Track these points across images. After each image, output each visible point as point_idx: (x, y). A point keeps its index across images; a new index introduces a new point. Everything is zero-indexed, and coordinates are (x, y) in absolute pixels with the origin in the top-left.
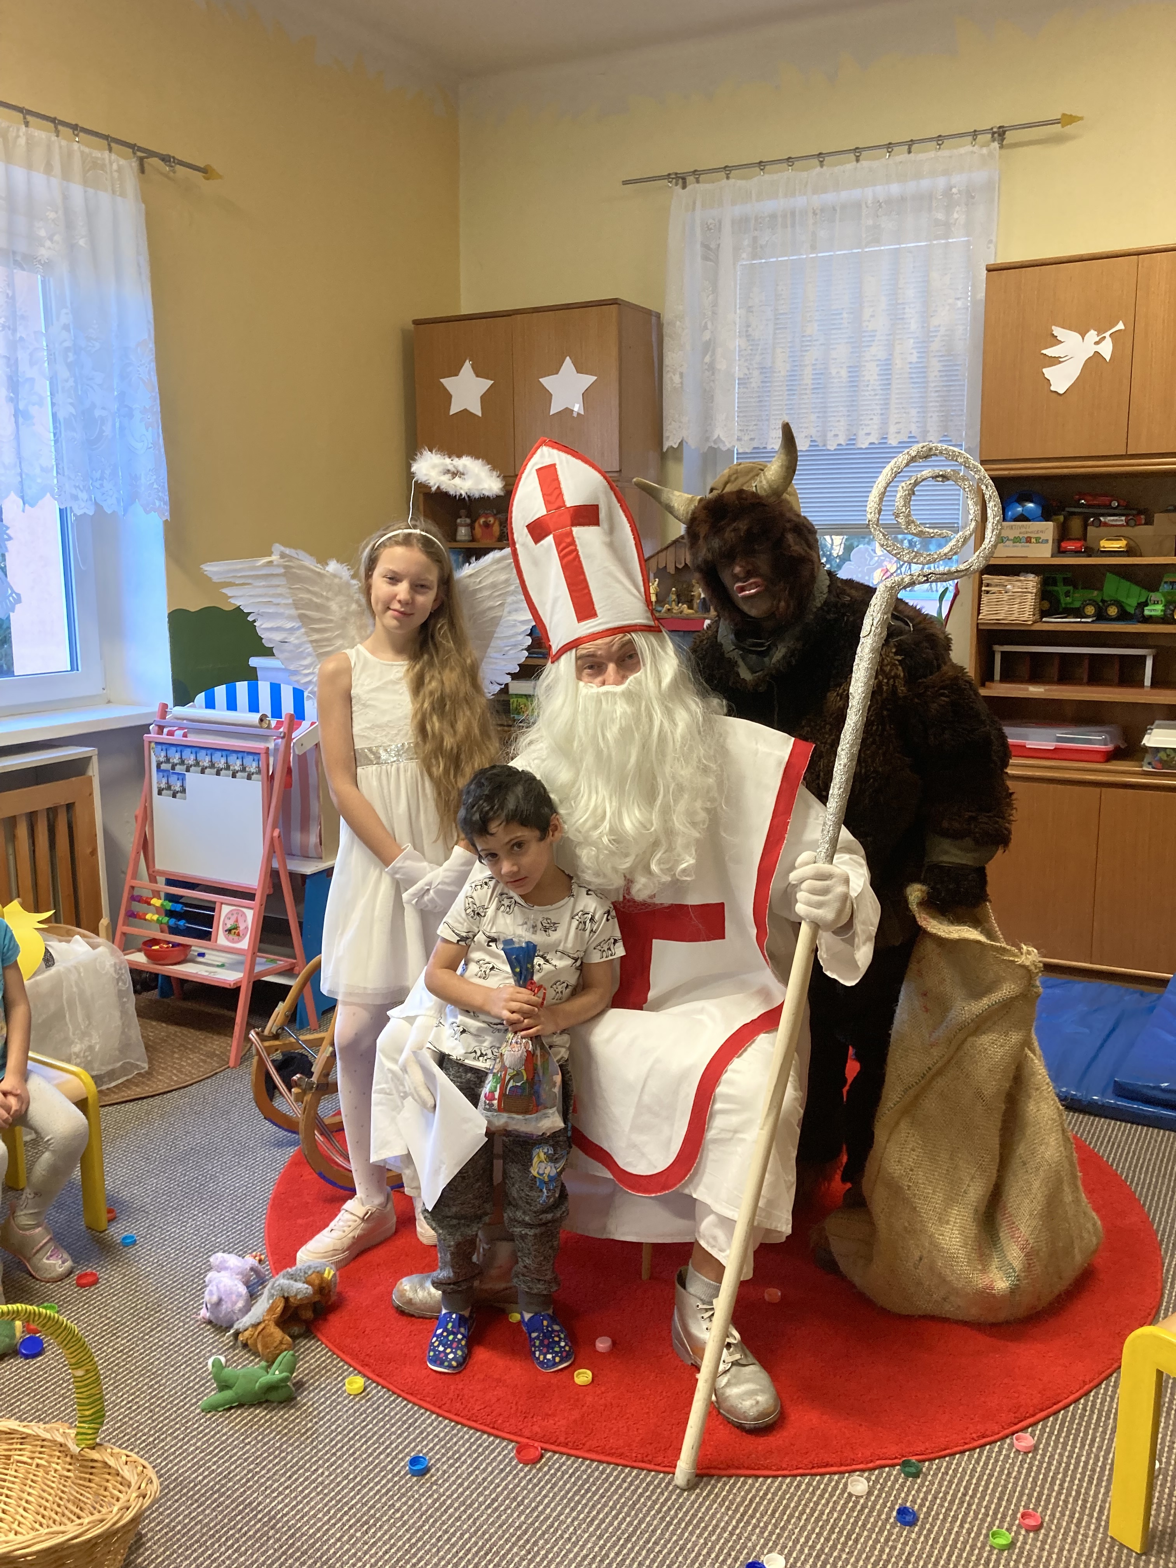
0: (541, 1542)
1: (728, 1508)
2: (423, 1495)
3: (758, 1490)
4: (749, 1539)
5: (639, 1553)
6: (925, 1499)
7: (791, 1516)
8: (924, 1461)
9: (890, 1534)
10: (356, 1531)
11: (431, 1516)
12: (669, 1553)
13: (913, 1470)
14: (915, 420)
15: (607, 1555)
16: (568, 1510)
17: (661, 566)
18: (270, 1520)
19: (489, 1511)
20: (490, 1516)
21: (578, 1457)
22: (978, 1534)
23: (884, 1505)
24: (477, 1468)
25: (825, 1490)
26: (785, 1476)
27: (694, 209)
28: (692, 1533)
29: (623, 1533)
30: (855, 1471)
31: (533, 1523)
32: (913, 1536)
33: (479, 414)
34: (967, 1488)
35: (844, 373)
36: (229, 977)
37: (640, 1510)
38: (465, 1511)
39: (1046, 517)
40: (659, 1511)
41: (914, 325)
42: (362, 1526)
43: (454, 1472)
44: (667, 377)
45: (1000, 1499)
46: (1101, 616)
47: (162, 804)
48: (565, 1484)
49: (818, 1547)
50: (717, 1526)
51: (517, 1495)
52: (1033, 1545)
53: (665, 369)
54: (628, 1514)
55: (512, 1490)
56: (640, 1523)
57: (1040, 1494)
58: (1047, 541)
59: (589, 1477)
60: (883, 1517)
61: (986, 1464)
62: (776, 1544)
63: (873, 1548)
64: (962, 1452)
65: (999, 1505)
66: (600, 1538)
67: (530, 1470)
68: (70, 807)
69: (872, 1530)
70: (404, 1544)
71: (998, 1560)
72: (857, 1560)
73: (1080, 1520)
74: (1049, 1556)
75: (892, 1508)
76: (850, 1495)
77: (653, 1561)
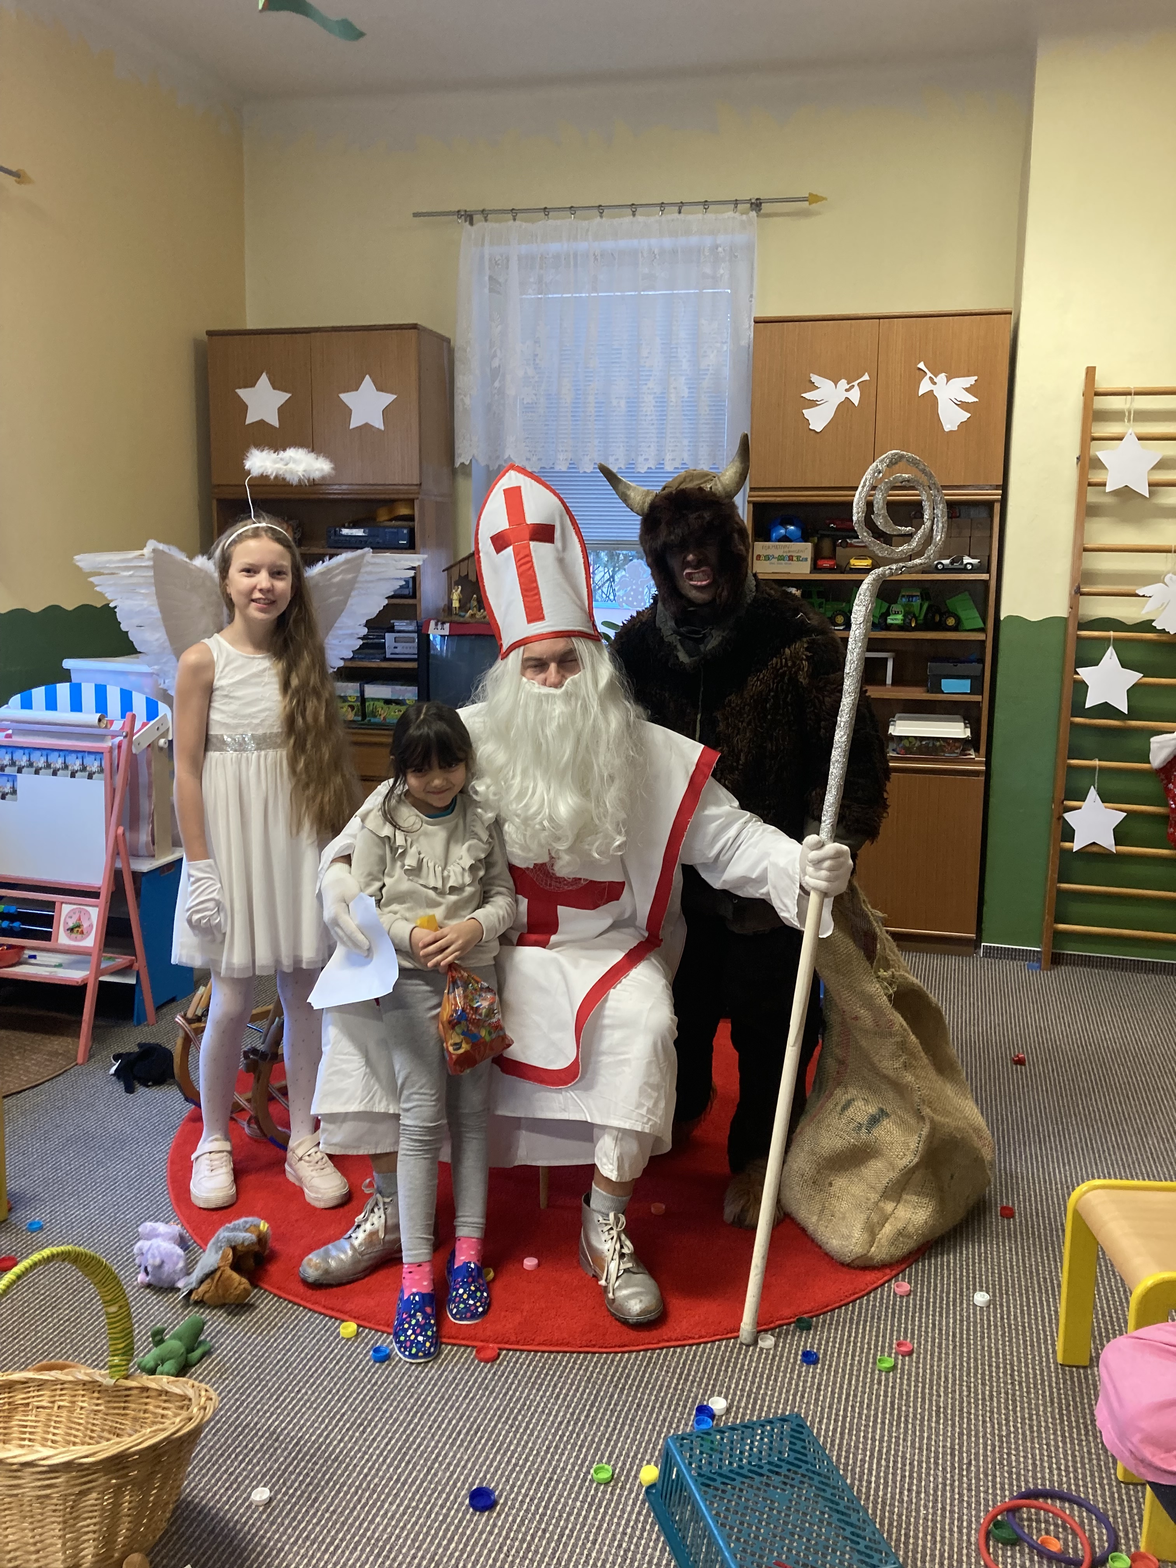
0: (520, 1417)
1: (667, 1372)
2: (403, 1398)
3: (687, 1356)
4: (690, 1391)
5: (604, 1414)
6: (820, 1344)
7: (719, 1371)
8: (812, 1317)
9: (800, 1372)
10: (354, 1432)
11: (417, 1412)
12: (629, 1410)
13: (805, 1325)
14: (686, 448)
15: (578, 1419)
16: (534, 1391)
17: (463, 574)
18: (271, 1434)
19: (467, 1401)
20: (468, 1405)
21: (530, 1351)
22: (867, 1363)
23: (790, 1352)
24: (444, 1371)
25: (740, 1349)
26: (706, 1343)
27: (483, 245)
28: (643, 1393)
29: (587, 1401)
31: (508, 1405)
32: (818, 1371)
33: (277, 424)
34: (850, 1332)
35: (623, 403)
36: (75, 975)
37: (595, 1383)
38: (446, 1404)
39: (805, 538)
40: (611, 1381)
41: (685, 365)
42: (358, 1427)
43: (425, 1377)
44: (457, 399)
45: (877, 1336)
48: (525, 1372)
49: (747, 1389)
50: (662, 1386)
51: (487, 1386)
52: (910, 1366)
53: (457, 391)
54: (586, 1387)
55: (482, 1383)
56: (598, 1392)
57: (906, 1329)
58: (806, 559)
59: (544, 1364)
60: (791, 1360)
61: (860, 1313)
62: (713, 1391)
63: (790, 1383)
64: (840, 1307)
65: (877, 1341)
66: (568, 1407)
67: (492, 1366)
69: (785, 1372)
70: (401, 1435)
71: (887, 1379)
72: (780, 1394)
73: (940, 1344)
74: (924, 1371)
75: (796, 1354)
76: (762, 1349)
77: (618, 1417)
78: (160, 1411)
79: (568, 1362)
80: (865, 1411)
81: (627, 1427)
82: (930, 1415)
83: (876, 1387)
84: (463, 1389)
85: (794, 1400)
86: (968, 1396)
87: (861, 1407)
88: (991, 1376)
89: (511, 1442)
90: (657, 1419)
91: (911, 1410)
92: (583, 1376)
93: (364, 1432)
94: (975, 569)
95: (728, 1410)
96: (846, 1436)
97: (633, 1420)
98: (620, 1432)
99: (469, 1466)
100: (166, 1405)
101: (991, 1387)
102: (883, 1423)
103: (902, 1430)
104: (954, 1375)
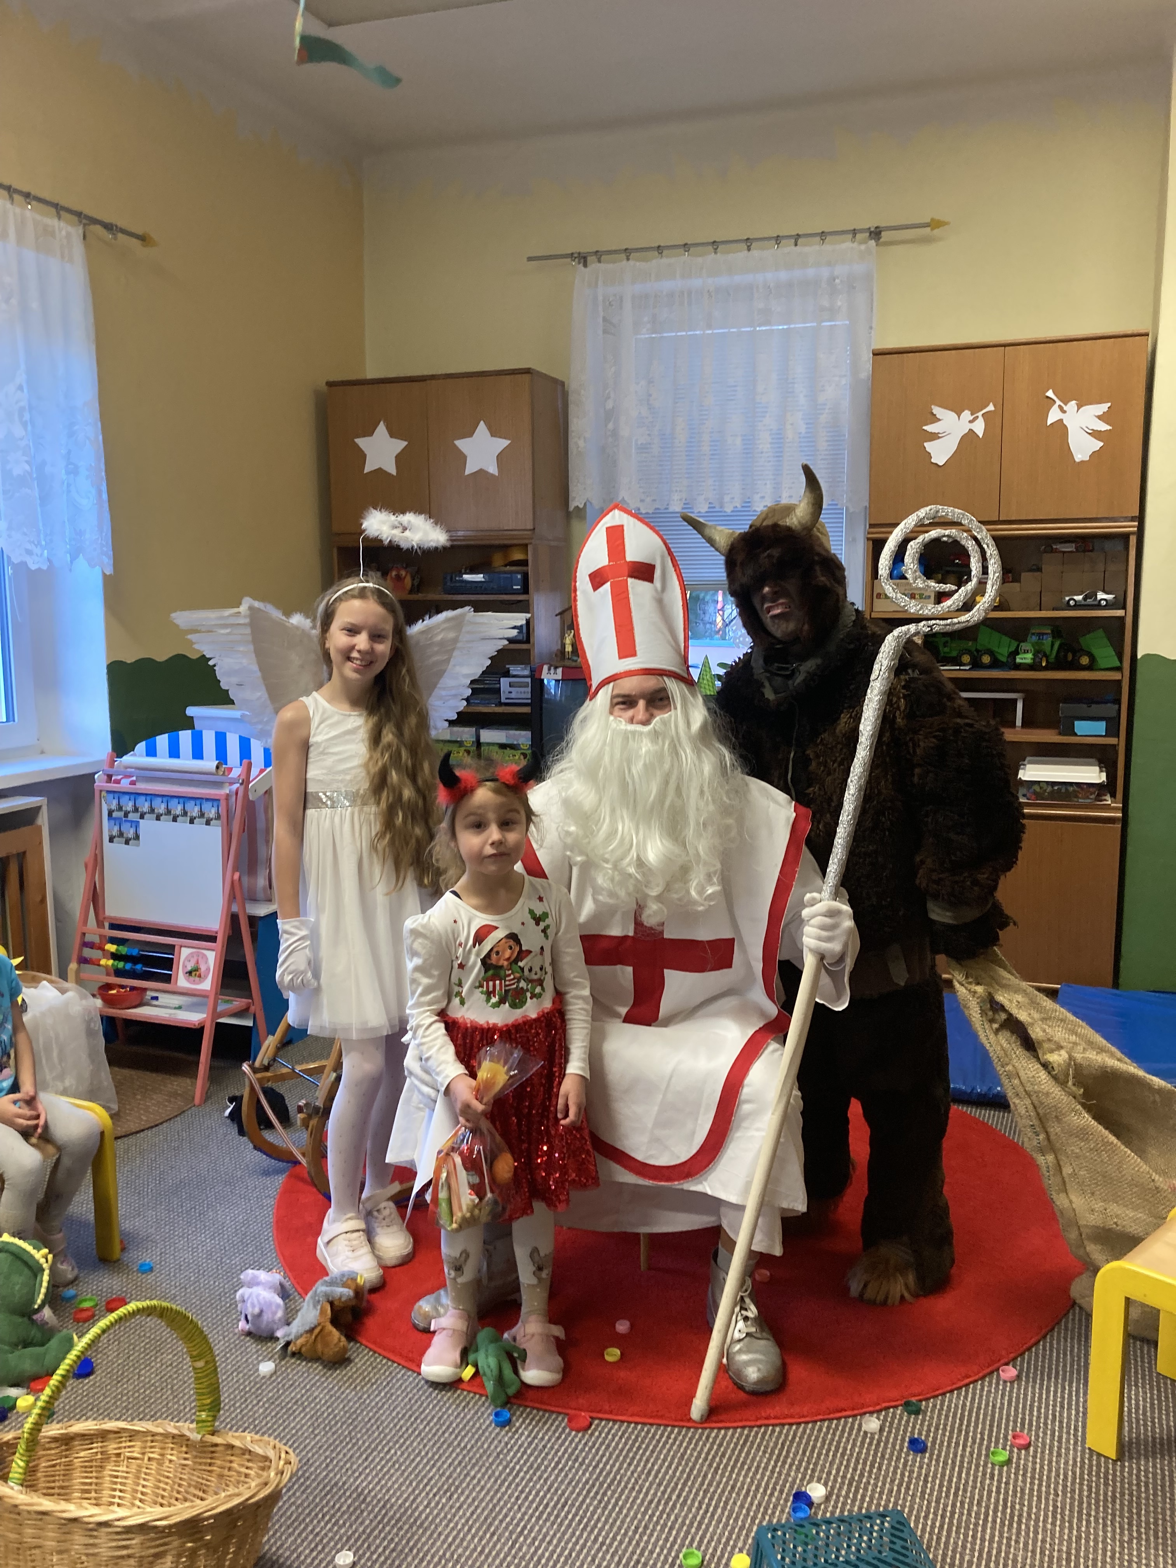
0: (609, 1493)
1: (765, 1452)
2: (491, 1464)
3: (787, 1436)
4: (788, 1475)
5: (697, 1494)
6: (929, 1431)
7: (820, 1454)
8: (921, 1401)
9: (906, 1461)
11: (505, 1480)
12: (723, 1491)
13: (914, 1408)
15: (670, 1498)
16: (625, 1465)
18: (359, 1495)
19: (556, 1472)
20: (557, 1476)
21: (622, 1422)
22: (979, 1455)
23: (896, 1439)
24: (535, 1438)
25: (843, 1431)
26: (807, 1423)
28: (738, 1475)
29: (679, 1479)
30: (865, 1413)
32: (926, 1460)
33: (394, 473)
34: (961, 1420)
35: (738, 441)
36: (193, 1018)
37: (689, 1460)
38: (534, 1474)
40: (706, 1459)
41: (802, 400)
42: (445, 1493)
43: (515, 1443)
44: (572, 442)
45: (991, 1426)
46: (976, 664)
47: (113, 851)
48: (617, 1444)
49: (849, 1476)
50: (758, 1467)
51: (577, 1457)
52: (1026, 1460)
53: (571, 435)
55: (572, 1453)
56: (692, 1470)
57: (1023, 1419)
58: (929, 597)
59: (637, 1437)
60: (897, 1447)
61: (973, 1399)
62: (812, 1477)
63: (894, 1472)
64: (952, 1391)
65: (991, 1431)
66: (659, 1485)
67: (583, 1436)
68: (21, 856)
69: (890, 1459)
70: (487, 1504)
71: (1000, 1474)
72: (884, 1484)
73: (1060, 1437)
74: (1042, 1467)
75: (903, 1440)
76: (866, 1433)
77: (711, 1499)
78: (243, 1470)
79: (662, 1436)
80: (975, 1508)
81: (719, 1511)
82: (1046, 1516)
83: (988, 1482)
84: (553, 1459)
85: (899, 1491)
86: (1089, 1496)
87: (971, 1503)
88: (1114, 1475)
89: (599, 1519)
90: (751, 1504)
91: (1025, 1509)
92: (676, 1452)
93: (450, 1498)
94: (1109, 605)
95: (828, 1498)
96: (954, 1534)
97: (726, 1503)
98: (713, 1515)
99: (555, 1542)
100: (250, 1464)
101: (1114, 1487)
102: (994, 1521)
103: (1014, 1531)
104: (1074, 1473)
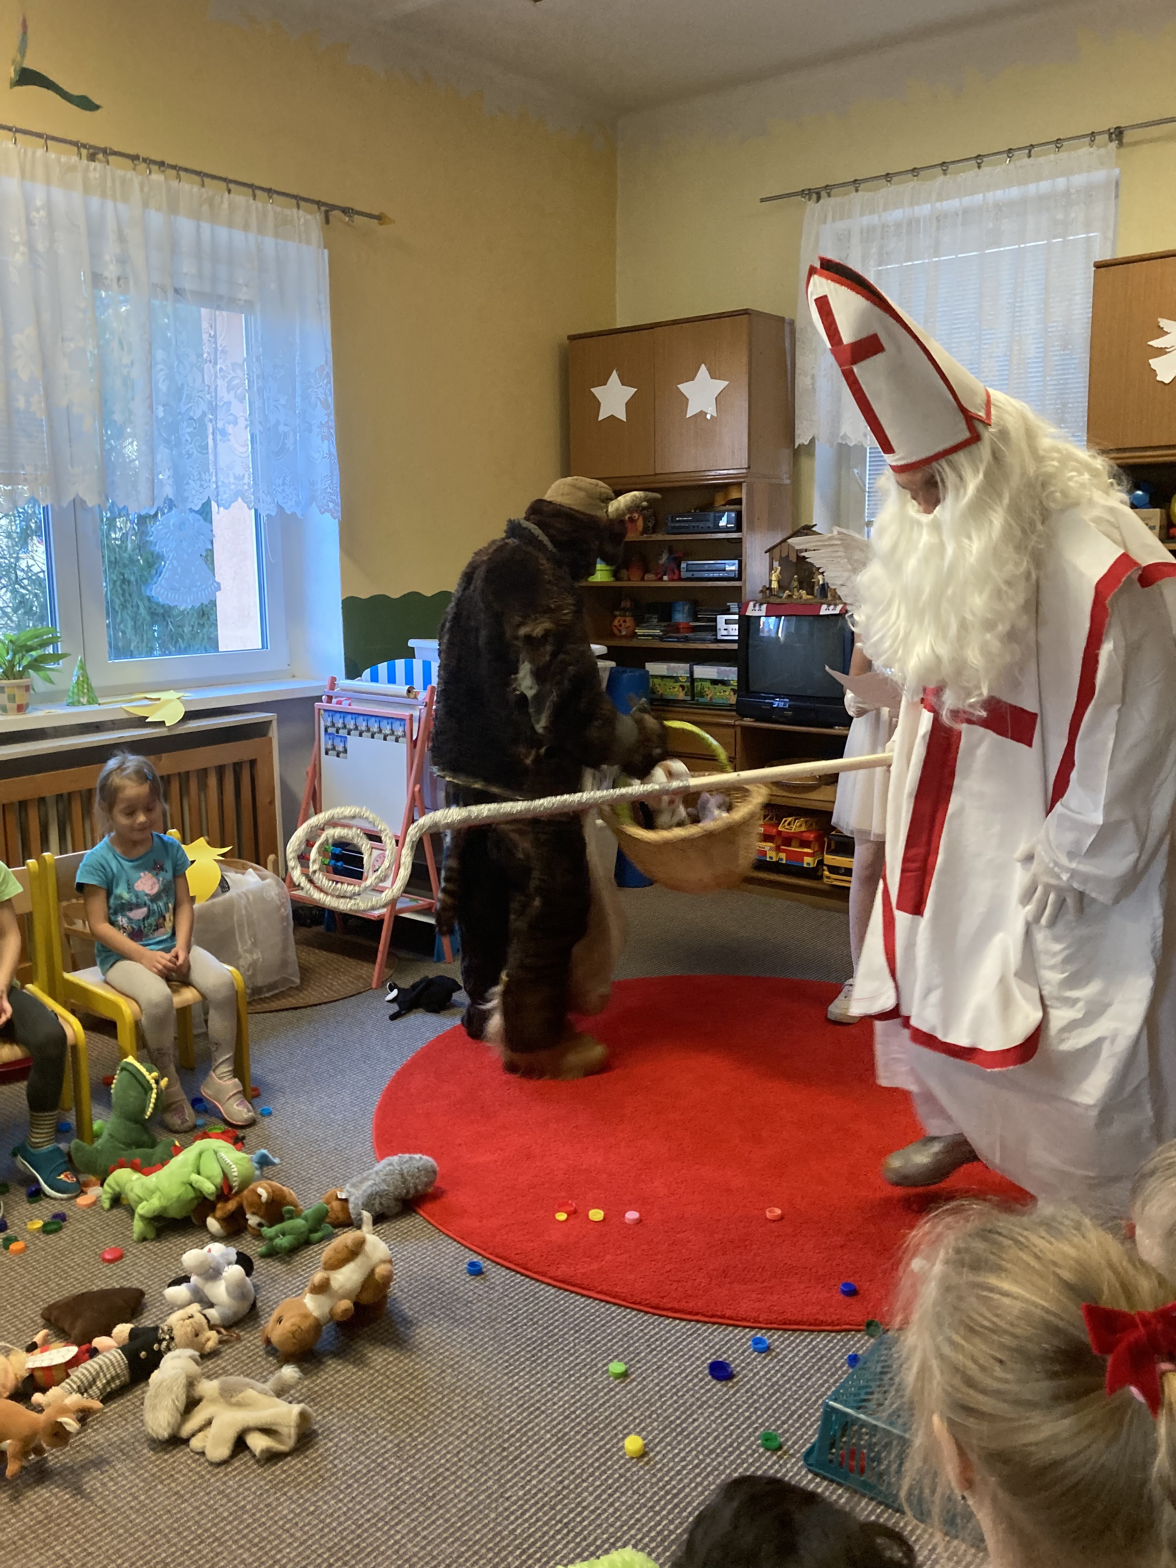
17: (784, 555)
27: (825, 222)
30: (824, 1331)
31: (541, 1338)
33: (625, 419)
36: (377, 911)
38: (489, 1323)
39: (1154, 504)
43: (487, 1297)
44: (798, 378)
47: (328, 762)
53: (798, 371)
54: (621, 1340)
68: (253, 763)
75: (843, 1355)
79: (619, 1315)
84: (513, 1314)
89: (524, 1369)
90: (667, 1384)
92: (625, 1329)
